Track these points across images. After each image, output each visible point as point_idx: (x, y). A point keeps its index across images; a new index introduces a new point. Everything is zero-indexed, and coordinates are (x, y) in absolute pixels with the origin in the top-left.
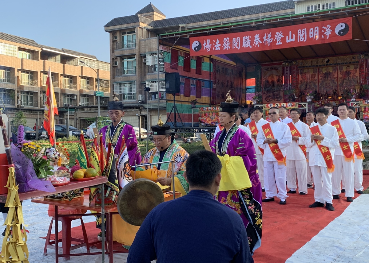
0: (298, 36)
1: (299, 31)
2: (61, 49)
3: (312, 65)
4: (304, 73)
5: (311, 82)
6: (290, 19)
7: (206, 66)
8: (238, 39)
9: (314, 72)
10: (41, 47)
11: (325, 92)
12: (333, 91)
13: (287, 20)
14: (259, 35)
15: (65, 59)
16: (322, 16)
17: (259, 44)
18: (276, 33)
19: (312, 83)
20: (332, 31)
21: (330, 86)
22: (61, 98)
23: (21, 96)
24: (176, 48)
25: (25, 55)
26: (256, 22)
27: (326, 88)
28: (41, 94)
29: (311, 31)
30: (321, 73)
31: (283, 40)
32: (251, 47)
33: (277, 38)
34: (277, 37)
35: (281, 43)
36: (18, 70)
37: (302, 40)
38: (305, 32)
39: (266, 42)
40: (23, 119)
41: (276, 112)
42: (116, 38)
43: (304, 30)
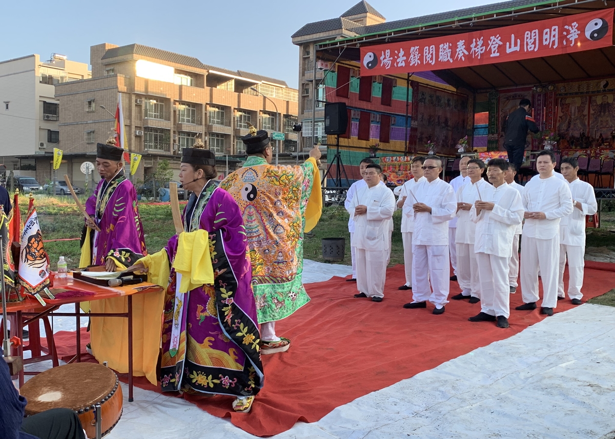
0: (525, 43)
1: (527, 34)
2: (236, 71)
3: (580, 91)
4: (567, 104)
5: (577, 119)
6: (513, 14)
7: (401, 93)
8: (432, 48)
9: (582, 103)
10: (207, 68)
11: (598, 134)
12: (611, 133)
13: (507, 15)
14: (464, 41)
15: (240, 86)
16: (563, 8)
17: (464, 55)
18: (491, 38)
19: (578, 121)
20: (579, 32)
21: (607, 126)
22: (234, 142)
23: (179, 138)
24: (346, 64)
25: (186, 80)
26: (459, 21)
27: (601, 128)
28: (206, 136)
29: (546, 33)
30: (595, 104)
31: (501, 49)
32: (451, 61)
33: (493, 46)
34: (492, 44)
35: (498, 54)
36: (175, 101)
37: (530, 48)
38: (535, 35)
39: (475, 53)
40: (168, 171)
41: (435, 165)
42: (308, 53)
43: (535, 32)
